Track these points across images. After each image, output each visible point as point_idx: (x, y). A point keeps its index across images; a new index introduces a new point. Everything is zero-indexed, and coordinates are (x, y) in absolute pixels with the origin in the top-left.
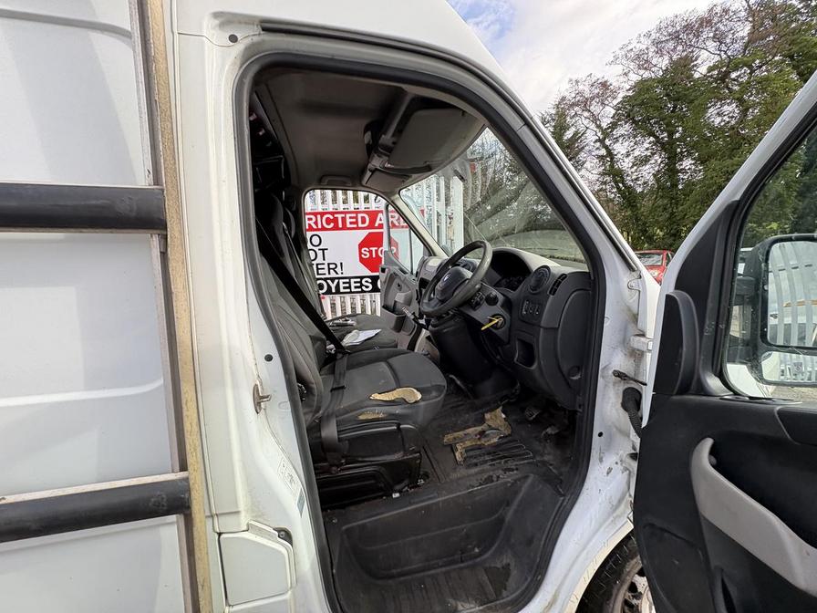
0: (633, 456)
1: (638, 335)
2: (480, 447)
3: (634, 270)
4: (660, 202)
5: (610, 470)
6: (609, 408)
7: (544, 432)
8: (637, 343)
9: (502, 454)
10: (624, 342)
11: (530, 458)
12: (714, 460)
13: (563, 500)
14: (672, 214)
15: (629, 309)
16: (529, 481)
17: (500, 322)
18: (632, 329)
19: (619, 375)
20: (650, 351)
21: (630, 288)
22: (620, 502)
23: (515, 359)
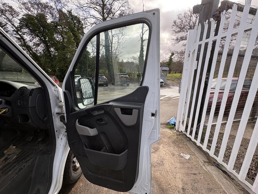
0: (66, 132)
1: (59, 102)
2: (8, 164)
3: (55, 86)
4: (47, 60)
5: (61, 138)
6: (57, 123)
7: (37, 141)
8: (60, 104)
9: (21, 159)
10: (57, 105)
11: (35, 152)
12: (79, 123)
13: (51, 155)
14: (52, 64)
15: (56, 96)
16: (37, 158)
17: (7, 110)
18: (58, 101)
19: (58, 114)
20: (63, 105)
21: (55, 90)
22: (66, 144)
23: (19, 122)
